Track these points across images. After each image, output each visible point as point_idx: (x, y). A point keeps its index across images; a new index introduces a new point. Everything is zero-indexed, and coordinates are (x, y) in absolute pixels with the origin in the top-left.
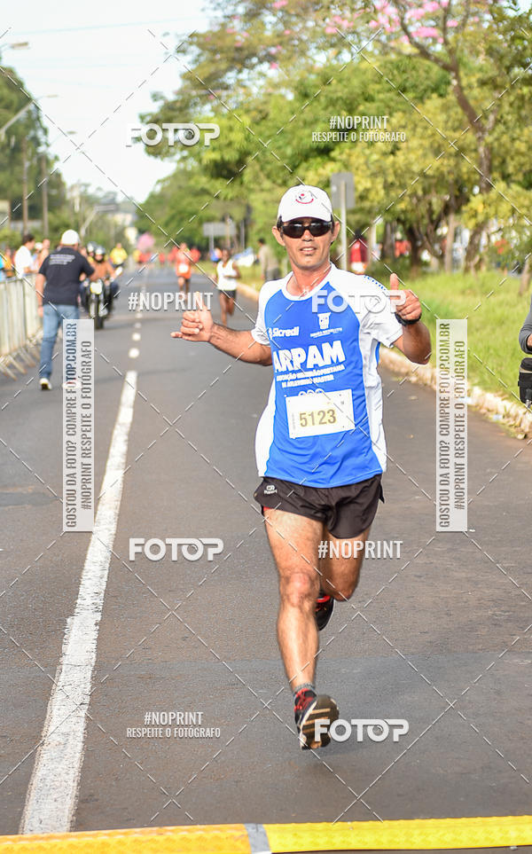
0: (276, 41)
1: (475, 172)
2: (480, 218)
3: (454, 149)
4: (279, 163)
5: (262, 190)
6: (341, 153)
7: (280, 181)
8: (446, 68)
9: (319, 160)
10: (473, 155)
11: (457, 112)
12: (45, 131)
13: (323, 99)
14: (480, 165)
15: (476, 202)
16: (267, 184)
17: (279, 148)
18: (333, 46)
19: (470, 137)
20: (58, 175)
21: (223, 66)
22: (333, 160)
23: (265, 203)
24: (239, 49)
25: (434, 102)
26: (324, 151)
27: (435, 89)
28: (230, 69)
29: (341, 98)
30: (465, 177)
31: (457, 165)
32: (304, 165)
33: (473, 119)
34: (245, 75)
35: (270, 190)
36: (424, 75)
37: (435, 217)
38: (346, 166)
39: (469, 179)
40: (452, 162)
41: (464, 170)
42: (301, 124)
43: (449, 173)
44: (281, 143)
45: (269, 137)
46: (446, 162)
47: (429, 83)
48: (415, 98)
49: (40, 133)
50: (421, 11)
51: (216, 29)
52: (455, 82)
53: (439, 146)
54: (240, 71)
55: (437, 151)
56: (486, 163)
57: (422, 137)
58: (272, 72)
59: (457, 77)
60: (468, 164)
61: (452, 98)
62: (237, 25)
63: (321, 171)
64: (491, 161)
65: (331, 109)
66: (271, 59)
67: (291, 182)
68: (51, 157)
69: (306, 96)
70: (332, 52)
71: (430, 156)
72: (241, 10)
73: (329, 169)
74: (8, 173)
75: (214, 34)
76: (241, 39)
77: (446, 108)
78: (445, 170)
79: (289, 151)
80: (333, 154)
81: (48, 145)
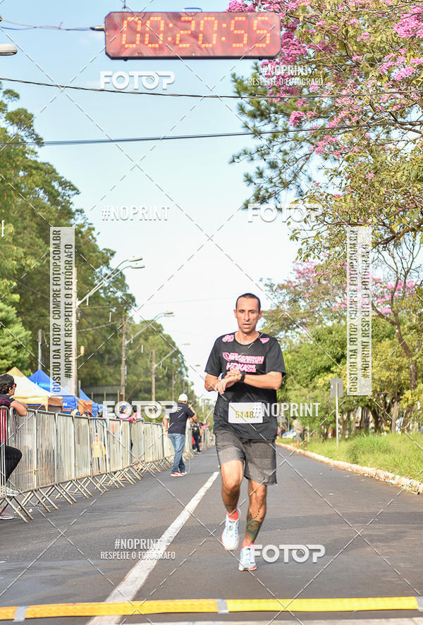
0: (306, 315)
1: (408, 379)
2: (410, 402)
3: (396, 367)
4: (304, 376)
5: (295, 390)
6: (336, 369)
7: (304, 385)
8: (393, 323)
9: (325, 374)
10: (407, 370)
11: (399, 347)
12: (187, 369)
13: (328, 341)
14: (411, 375)
15: (408, 394)
16: (298, 386)
17: (305, 367)
18: (336, 318)
19: (405, 361)
20: (193, 392)
21: (277, 328)
22: (333, 372)
23: (297, 396)
24: (285, 319)
25: (387, 342)
26: (327, 369)
27: (388, 336)
28: (281, 330)
29: (337, 341)
30: (403, 382)
31: (398, 375)
32: (318, 376)
33: (408, 351)
34: (289, 333)
35: (299, 390)
36: (382, 329)
37: (388, 405)
38: (339, 375)
39: (405, 383)
40: (396, 374)
41: (402, 378)
42: (316, 355)
43: (394, 379)
44: (305, 365)
45: (299, 362)
46: (392, 374)
47: (384, 333)
48: (377, 341)
49: (184, 370)
50: (383, 300)
51: (275, 308)
52: (397, 331)
53: (389, 365)
54: (286, 331)
55: (388, 368)
56: (413, 374)
57: (380, 361)
58: (304, 331)
59: (399, 328)
60: (404, 374)
61: (396, 340)
62: (286, 307)
63: (326, 378)
64: (416, 373)
65: (332, 346)
66: (303, 324)
67: (311, 386)
68: (190, 383)
69: (319, 340)
70: (335, 321)
71: (384, 371)
72: (287, 299)
73: (329, 377)
74: (166, 390)
75: (273, 311)
76: (287, 314)
77: (392, 345)
78: (392, 377)
79: (310, 369)
80: (332, 369)
81: (188, 376)
